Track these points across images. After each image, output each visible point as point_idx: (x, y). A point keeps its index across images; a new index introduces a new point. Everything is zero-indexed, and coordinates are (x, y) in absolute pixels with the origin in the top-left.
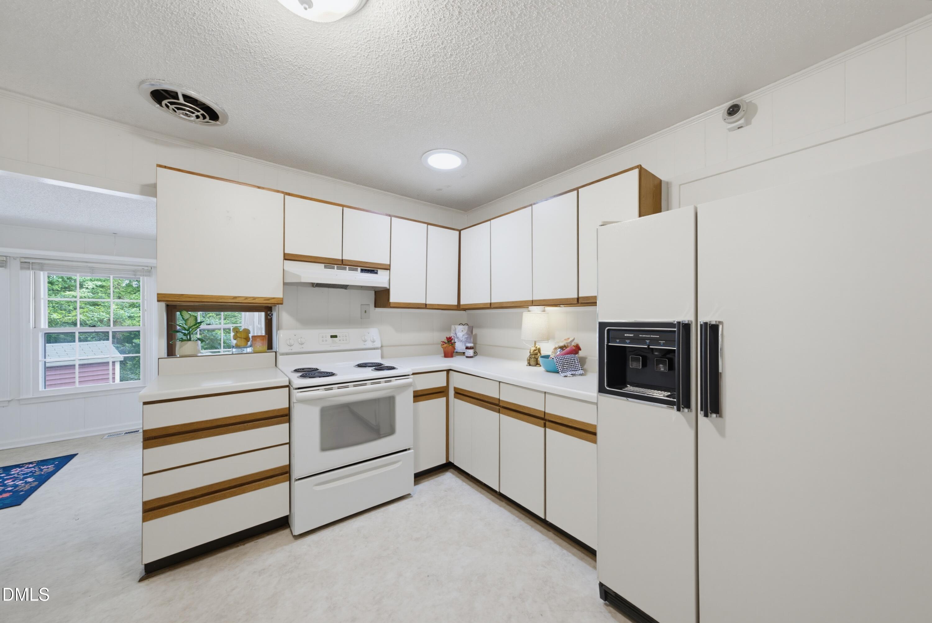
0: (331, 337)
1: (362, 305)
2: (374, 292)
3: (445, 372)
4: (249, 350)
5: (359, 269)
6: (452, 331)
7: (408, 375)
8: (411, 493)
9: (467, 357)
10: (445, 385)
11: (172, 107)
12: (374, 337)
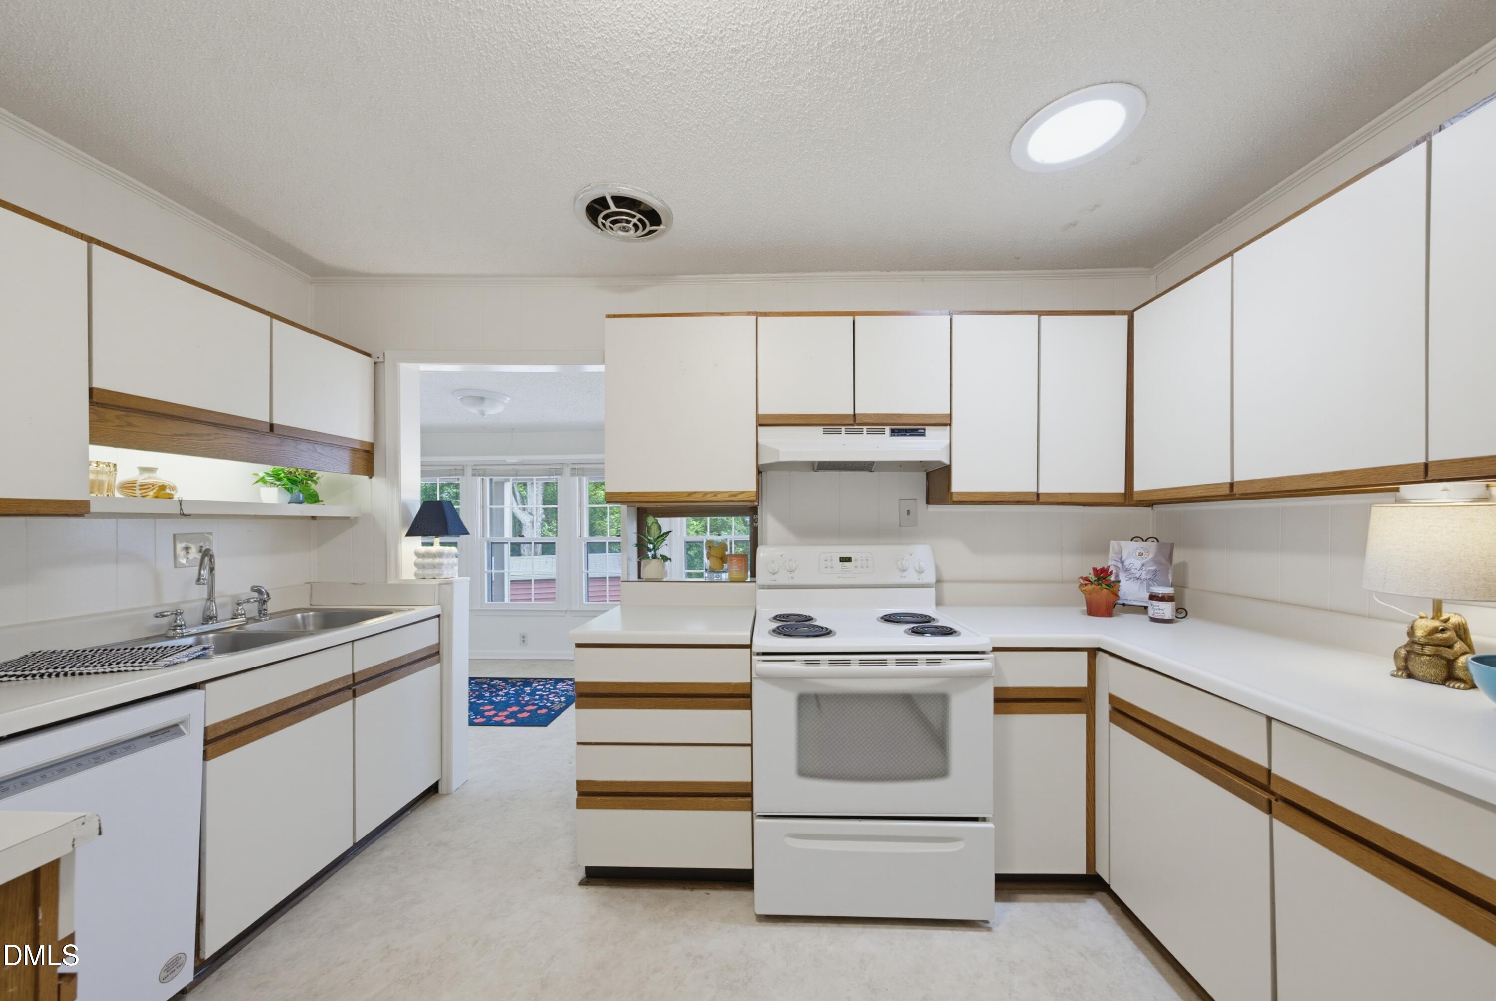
0: (841, 561)
1: (900, 500)
2: (924, 475)
3: (1085, 654)
4: (724, 576)
5: (887, 429)
6: (1111, 554)
7: (983, 652)
8: (990, 921)
9: (1154, 620)
10: (1083, 683)
11: (608, 223)
12: (921, 563)
